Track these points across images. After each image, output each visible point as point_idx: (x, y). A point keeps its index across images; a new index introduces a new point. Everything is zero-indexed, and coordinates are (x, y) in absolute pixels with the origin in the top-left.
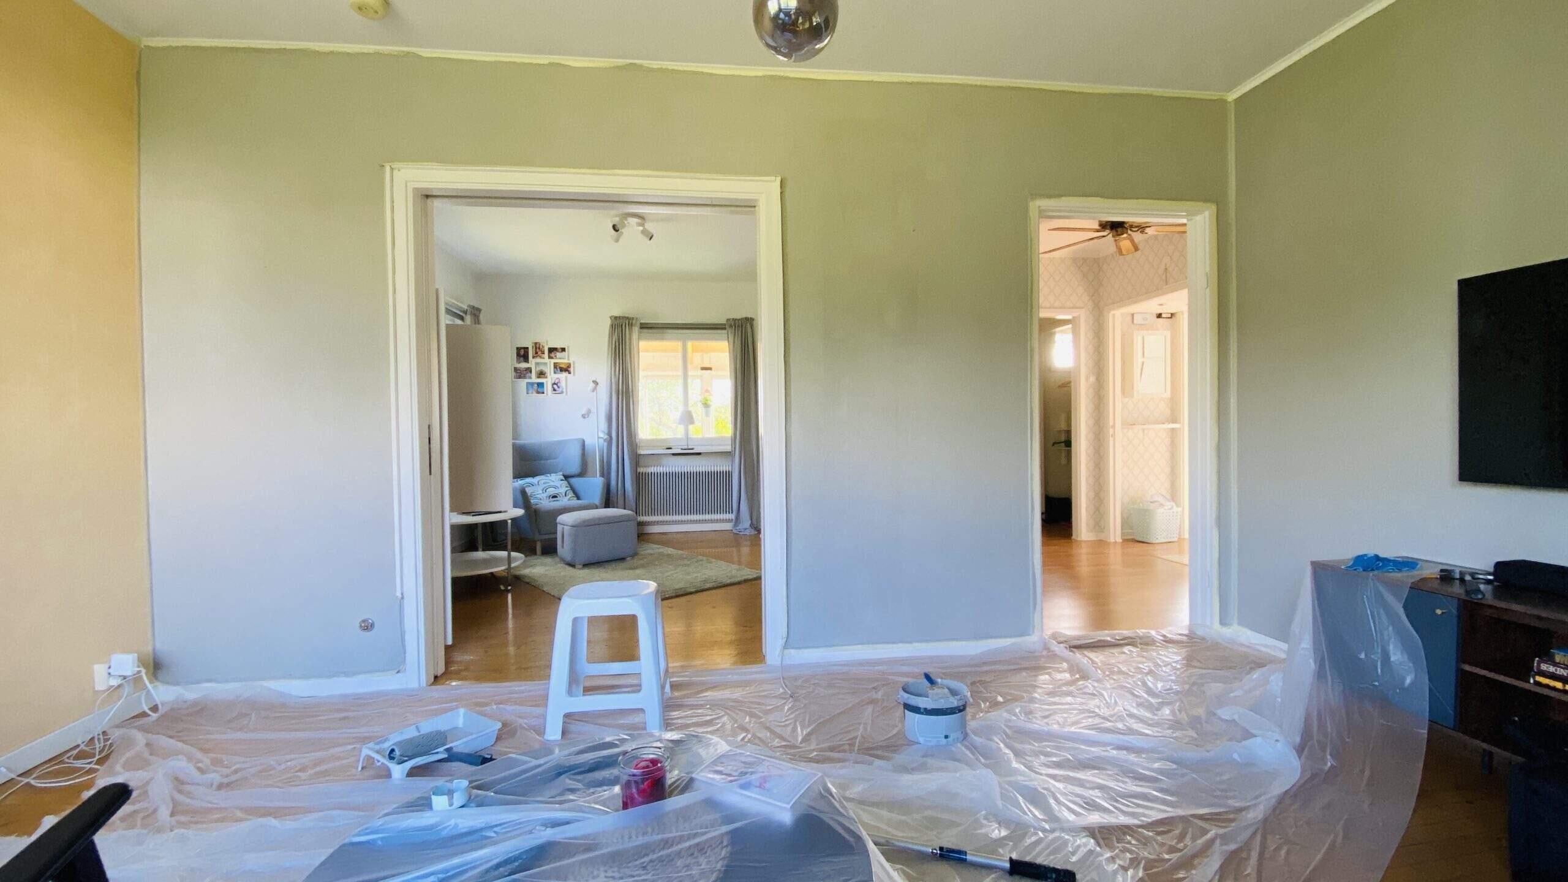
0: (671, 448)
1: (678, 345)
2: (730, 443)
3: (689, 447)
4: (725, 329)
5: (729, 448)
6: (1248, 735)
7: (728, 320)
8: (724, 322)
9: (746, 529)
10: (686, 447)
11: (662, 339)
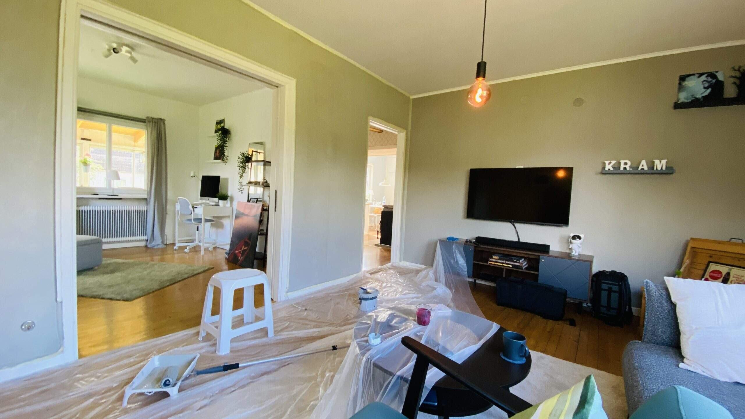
0: (97, 194)
1: (105, 126)
2: (146, 192)
3: (115, 194)
4: (145, 122)
5: (145, 196)
6: (434, 289)
7: (147, 117)
8: (144, 118)
9: (158, 245)
10: (112, 194)
11: (91, 120)
